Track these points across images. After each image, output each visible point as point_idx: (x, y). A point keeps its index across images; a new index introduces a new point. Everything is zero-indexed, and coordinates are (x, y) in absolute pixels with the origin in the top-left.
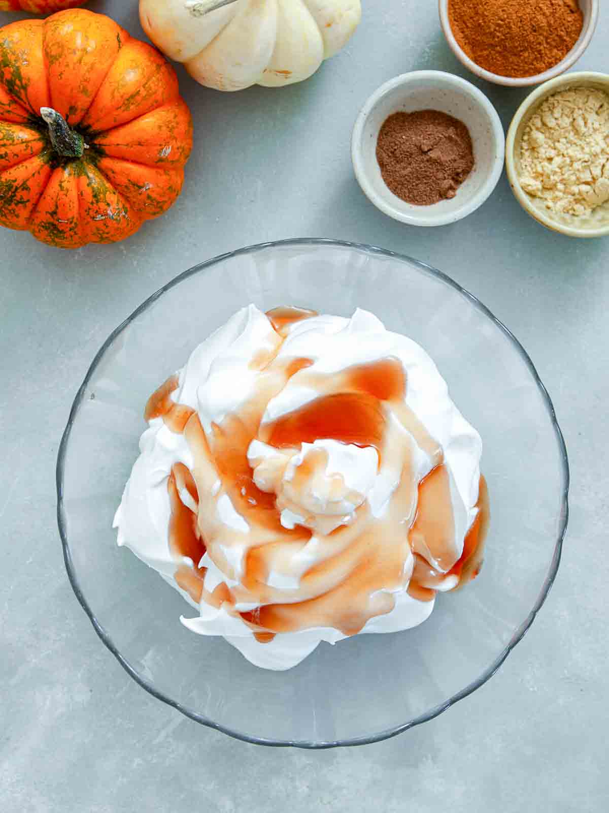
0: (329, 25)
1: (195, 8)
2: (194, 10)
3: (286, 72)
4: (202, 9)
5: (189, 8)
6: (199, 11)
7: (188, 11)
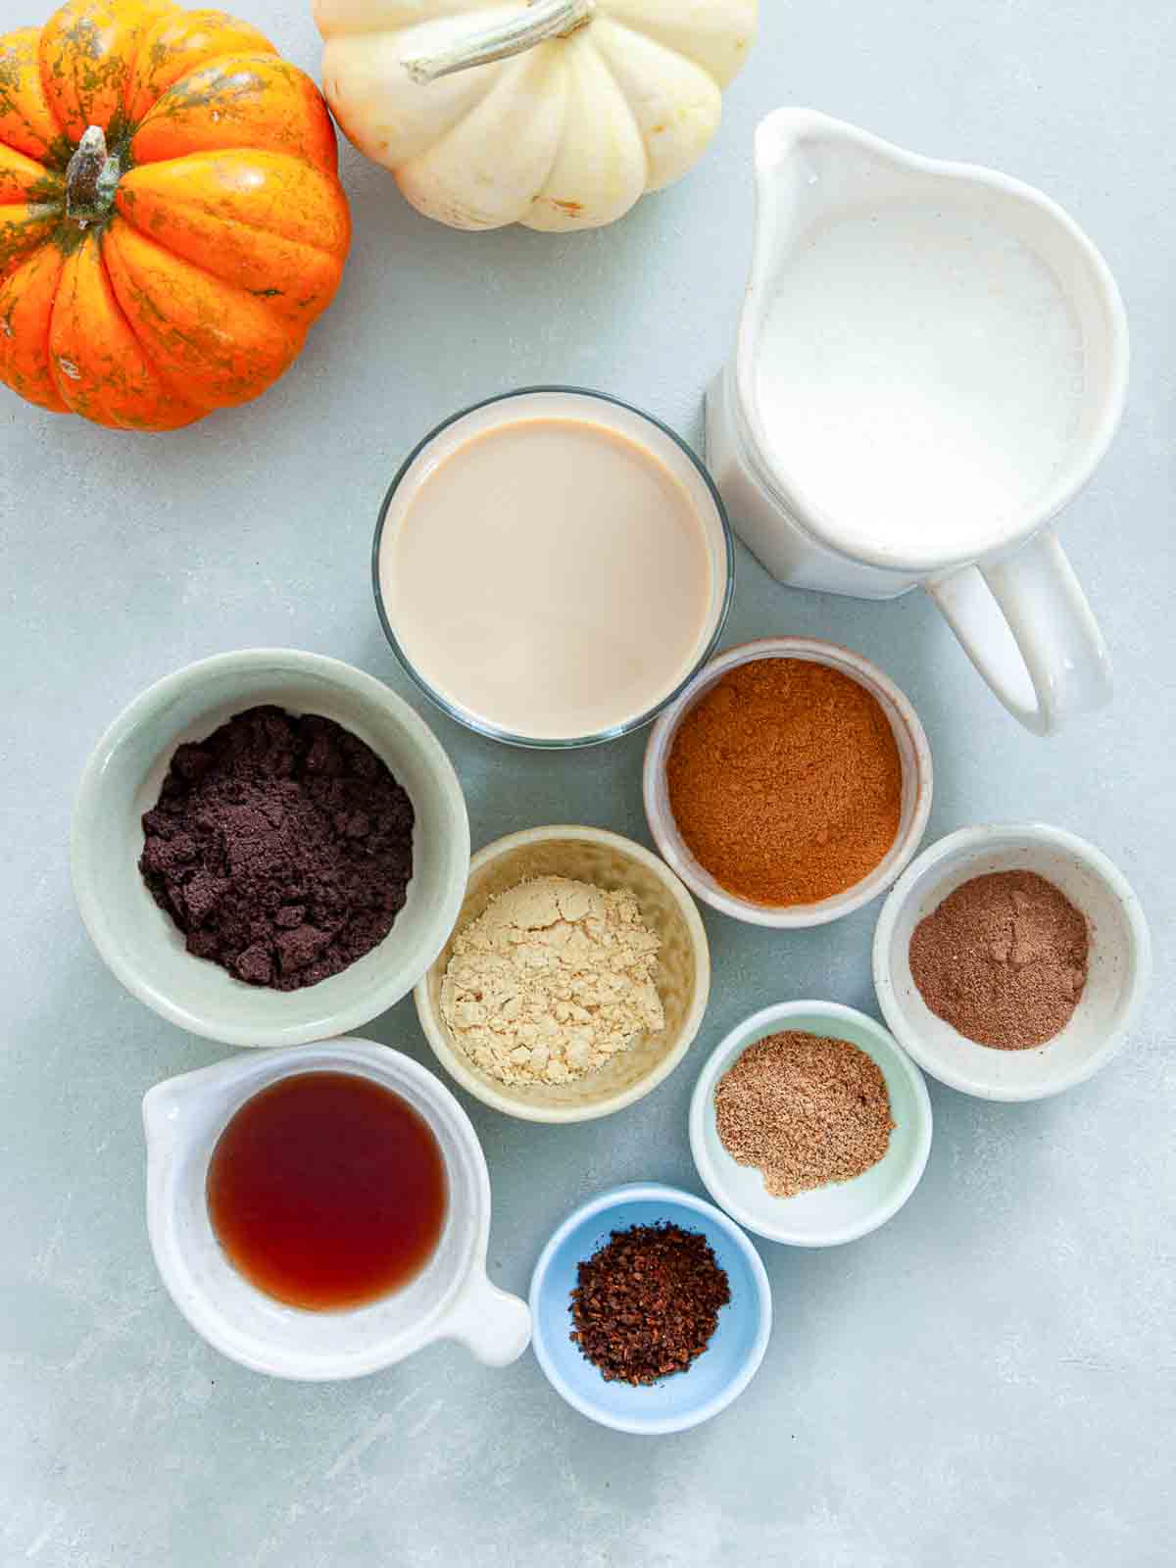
0: (659, 129)
1: (418, 65)
2: (416, 69)
3: (573, 206)
4: (427, 68)
5: (407, 65)
6: (423, 71)
7: (404, 70)
